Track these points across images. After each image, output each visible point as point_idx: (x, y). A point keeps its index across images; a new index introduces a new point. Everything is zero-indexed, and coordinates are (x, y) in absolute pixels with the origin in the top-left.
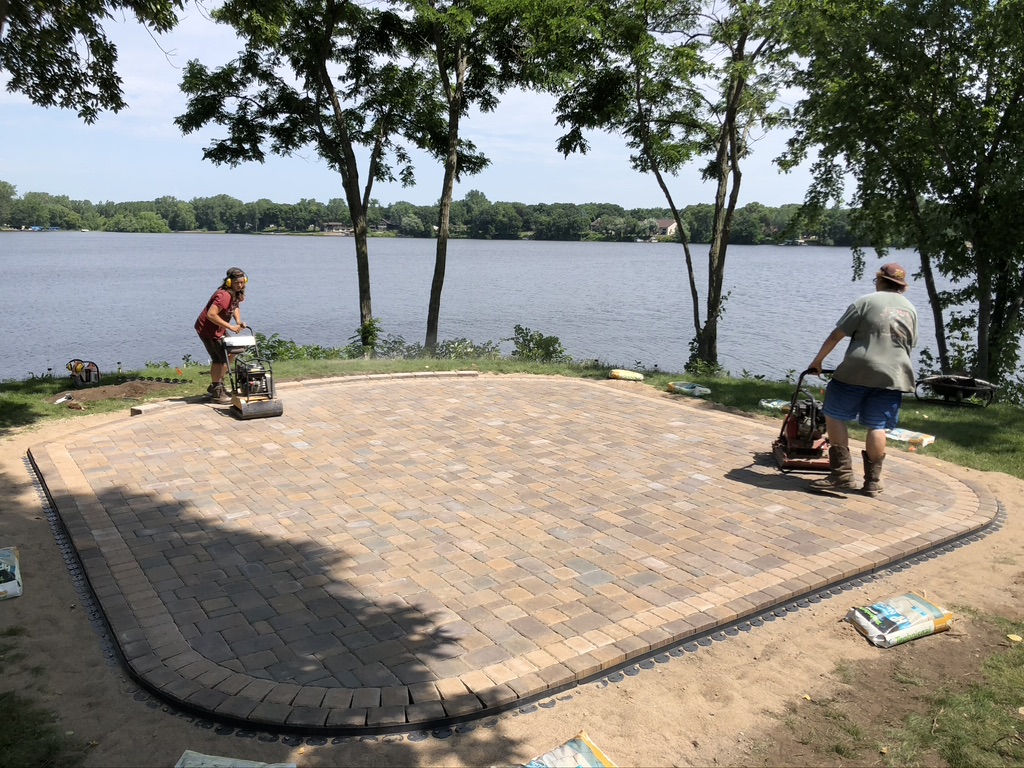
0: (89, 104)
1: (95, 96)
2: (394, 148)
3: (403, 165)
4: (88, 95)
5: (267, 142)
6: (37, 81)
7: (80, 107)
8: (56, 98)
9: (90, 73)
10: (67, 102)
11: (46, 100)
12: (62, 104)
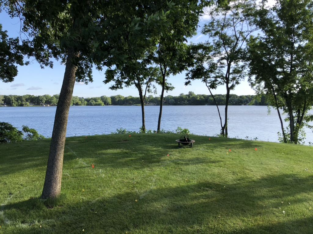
2: (152, 85)
3: (154, 89)
5: (124, 85)
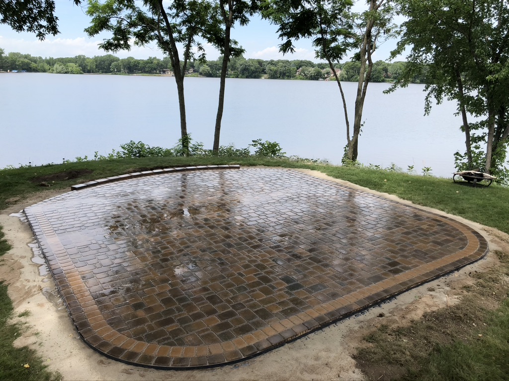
0: (41, 30)
1: (45, 27)
2: (196, 43)
3: (201, 52)
4: (41, 26)
6: (15, 18)
7: (37, 32)
8: (25, 27)
10: (30, 29)
11: (20, 28)
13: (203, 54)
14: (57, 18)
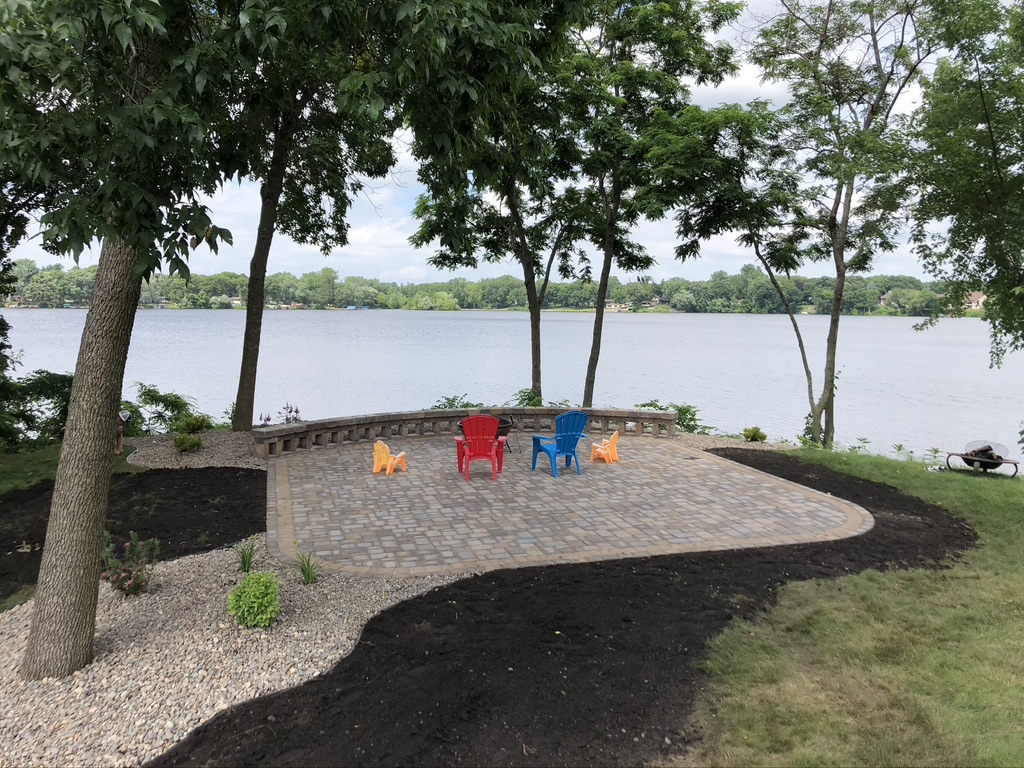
0: (328, 242)
1: (331, 237)
2: (577, 252)
3: (584, 265)
4: (329, 237)
6: (298, 227)
7: (321, 244)
8: (309, 239)
9: (331, 221)
10: (315, 240)
11: (302, 240)
12: (311, 243)
13: (588, 267)
14: (348, 226)
